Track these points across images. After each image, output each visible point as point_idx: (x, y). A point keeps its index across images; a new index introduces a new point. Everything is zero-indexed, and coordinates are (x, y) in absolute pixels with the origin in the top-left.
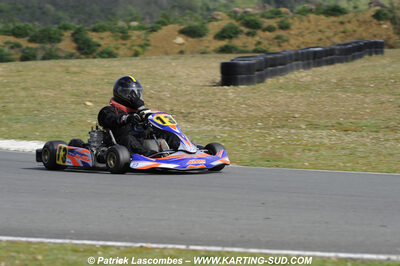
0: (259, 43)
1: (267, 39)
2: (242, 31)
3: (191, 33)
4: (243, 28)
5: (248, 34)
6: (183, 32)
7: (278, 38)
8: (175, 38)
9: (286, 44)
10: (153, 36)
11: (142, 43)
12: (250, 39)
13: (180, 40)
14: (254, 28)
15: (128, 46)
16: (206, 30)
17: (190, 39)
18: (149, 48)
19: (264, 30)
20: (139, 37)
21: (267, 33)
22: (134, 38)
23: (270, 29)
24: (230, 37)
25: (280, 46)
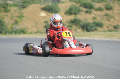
0: (94, 18)
1: (99, 16)
2: (82, 10)
3: (50, 10)
4: (82, 8)
5: (87, 12)
6: (44, 9)
7: (106, 15)
8: (39, 13)
9: (112, 19)
10: (24, 11)
11: (19, 15)
12: (88, 15)
13: (43, 14)
14: (90, 8)
15: (10, 16)
16: (58, 8)
17: (50, 14)
18: (24, 19)
19: (97, 10)
20: (15, 11)
21: (99, 12)
22: (12, 12)
23: (100, 9)
24: (76, 14)
25: (109, 20)
